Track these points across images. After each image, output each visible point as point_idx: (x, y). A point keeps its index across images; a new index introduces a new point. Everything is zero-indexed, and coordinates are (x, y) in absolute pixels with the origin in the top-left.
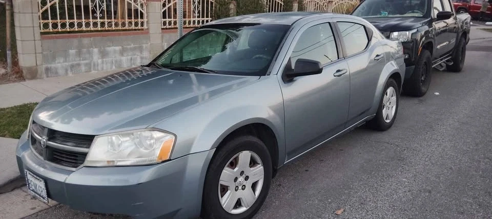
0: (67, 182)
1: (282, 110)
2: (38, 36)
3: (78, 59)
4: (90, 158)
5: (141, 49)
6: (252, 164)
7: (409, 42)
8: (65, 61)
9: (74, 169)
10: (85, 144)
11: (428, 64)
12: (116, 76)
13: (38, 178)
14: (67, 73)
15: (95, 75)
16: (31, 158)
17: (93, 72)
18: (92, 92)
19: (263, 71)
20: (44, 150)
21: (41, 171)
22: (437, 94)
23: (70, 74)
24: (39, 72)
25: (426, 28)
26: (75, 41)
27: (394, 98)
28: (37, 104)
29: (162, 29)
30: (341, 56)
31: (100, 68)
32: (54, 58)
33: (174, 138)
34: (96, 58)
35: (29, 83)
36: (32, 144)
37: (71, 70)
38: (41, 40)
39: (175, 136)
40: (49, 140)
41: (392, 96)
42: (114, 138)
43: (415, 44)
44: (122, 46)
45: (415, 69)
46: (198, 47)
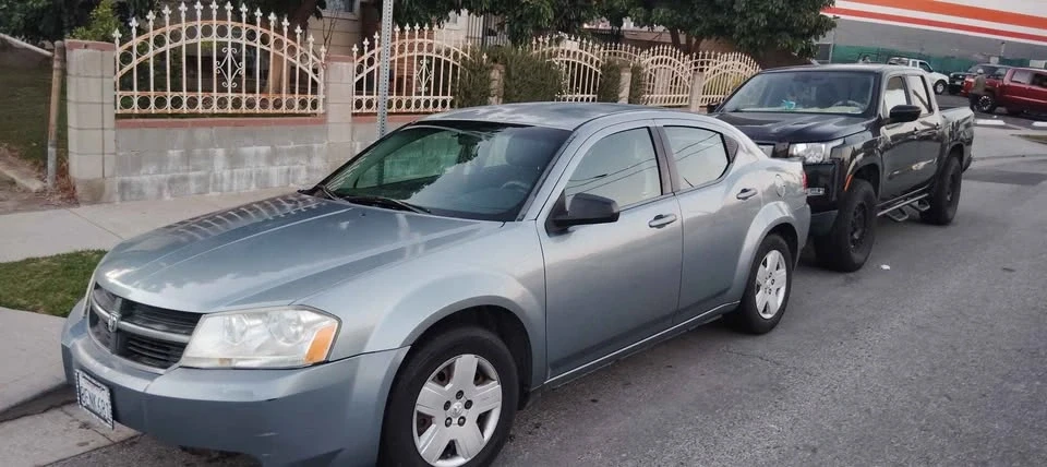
0: (148, 392)
2: (110, 121)
3: (185, 167)
4: (188, 353)
5: (309, 153)
6: (481, 379)
7: (826, 164)
8: (160, 171)
9: (161, 371)
10: (184, 328)
11: (867, 209)
12: (257, 206)
13: (99, 384)
14: (160, 195)
15: (215, 202)
16: (88, 351)
17: (212, 193)
18: (206, 235)
20: (113, 336)
21: (105, 372)
22: (886, 267)
23: (167, 197)
24: (107, 189)
25: (869, 136)
26: (181, 134)
27: (783, 272)
28: (102, 253)
29: (355, 115)
30: (667, 188)
31: (225, 187)
32: (137, 165)
33: (337, 324)
34: (220, 165)
35: (84, 211)
36: (91, 326)
37: (170, 188)
38: (115, 129)
39: (338, 319)
40: (123, 318)
41: (778, 268)
42: (234, 320)
43: (837, 167)
44: (272, 146)
45: (838, 217)
46: (423, 153)
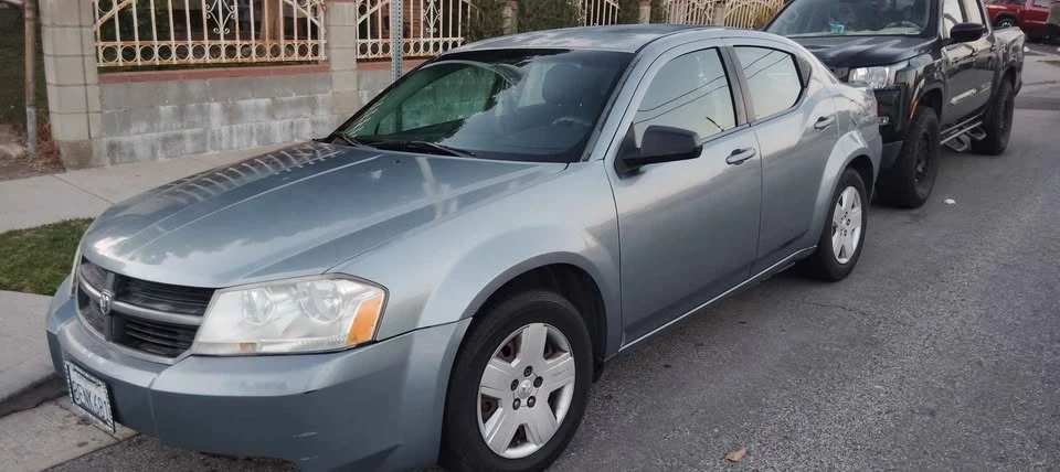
0: (154, 387)
1: (615, 235)
2: (92, 76)
3: (179, 125)
4: (202, 337)
5: (312, 105)
6: (550, 352)
7: (889, 90)
8: (151, 130)
9: (169, 361)
10: (193, 308)
11: (931, 138)
13: (93, 378)
14: (154, 156)
15: (214, 159)
16: (77, 337)
17: (210, 152)
18: (207, 195)
19: (573, 152)
20: (107, 320)
21: (101, 364)
22: (951, 201)
23: (161, 158)
24: (95, 150)
25: (928, 59)
26: (172, 87)
27: (858, 211)
28: (90, 220)
29: (359, 61)
30: (742, 119)
31: (224, 144)
32: (126, 125)
33: (383, 295)
34: (217, 122)
35: (71, 176)
36: (81, 308)
37: (164, 148)
38: (99, 84)
39: (386, 290)
40: (117, 297)
41: (853, 207)
42: (254, 294)
43: (903, 94)
44: (273, 98)
45: (902, 149)
46: (435, 100)
